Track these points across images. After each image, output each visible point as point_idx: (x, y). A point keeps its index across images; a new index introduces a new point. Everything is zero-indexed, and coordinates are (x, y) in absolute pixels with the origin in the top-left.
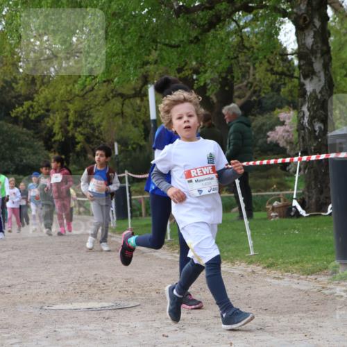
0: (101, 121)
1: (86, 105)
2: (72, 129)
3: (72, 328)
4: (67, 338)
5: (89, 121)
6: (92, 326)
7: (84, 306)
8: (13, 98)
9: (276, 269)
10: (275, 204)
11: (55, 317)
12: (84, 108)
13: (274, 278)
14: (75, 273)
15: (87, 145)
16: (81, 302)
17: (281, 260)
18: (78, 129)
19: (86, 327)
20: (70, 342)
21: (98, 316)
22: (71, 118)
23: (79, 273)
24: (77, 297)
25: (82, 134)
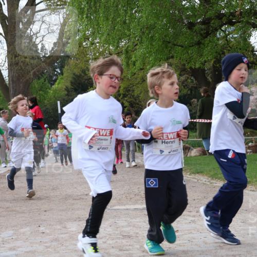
0: (140, 94)
1: (131, 84)
2: (122, 99)
3: (126, 220)
4: (123, 227)
5: (132, 94)
6: (138, 220)
7: (132, 207)
8: (86, 80)
9: (252, 185)
10: (250, 144)
11: (114, 214)
12: (129, 86)
13: (251, 190)
14: (126, 187)
15: (131, 109)
16: (130, 205)
17: (255, 180)
18: (126, 99)
19: (134, 220)
20: (124, 229)
21: (141, 214)
22: (121, 92)
23: (129, 187)
24: (128, 202)
25: (128, 102)
